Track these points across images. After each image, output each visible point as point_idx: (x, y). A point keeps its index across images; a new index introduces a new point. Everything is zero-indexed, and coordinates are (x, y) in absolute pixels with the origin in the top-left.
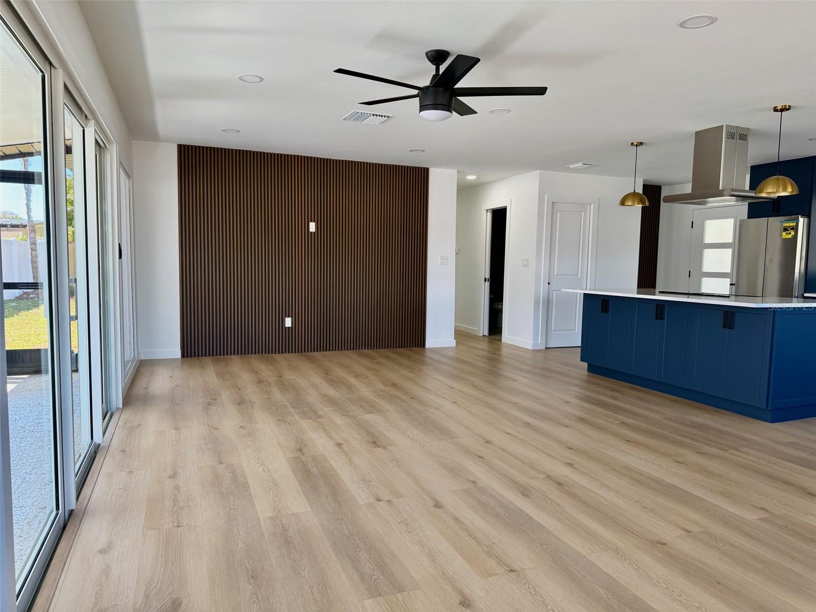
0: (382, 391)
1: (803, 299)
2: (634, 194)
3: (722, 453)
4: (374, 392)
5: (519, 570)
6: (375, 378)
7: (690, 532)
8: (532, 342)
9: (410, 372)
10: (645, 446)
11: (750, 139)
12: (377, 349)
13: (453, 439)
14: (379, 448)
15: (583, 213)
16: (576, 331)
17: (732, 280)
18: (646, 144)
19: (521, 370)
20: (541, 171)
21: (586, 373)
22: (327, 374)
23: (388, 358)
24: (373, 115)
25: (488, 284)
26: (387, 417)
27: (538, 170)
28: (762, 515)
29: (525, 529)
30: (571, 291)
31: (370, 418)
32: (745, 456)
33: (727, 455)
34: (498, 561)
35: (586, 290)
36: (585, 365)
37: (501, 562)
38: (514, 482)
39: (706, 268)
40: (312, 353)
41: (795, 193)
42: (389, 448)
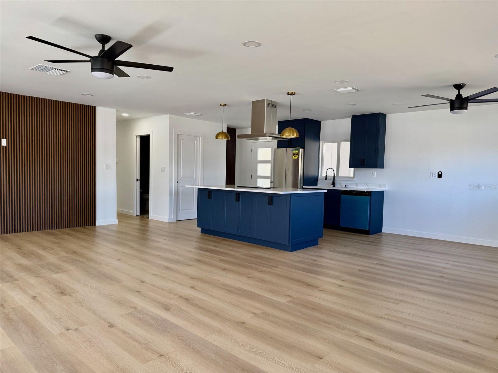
0: (65, 257)
1: (302, 189)
2: (223, 133)
3: (269, 270)
4: (59, 258)
5: (166, 354)
6: (59, 249)
7: (256, 314)
8: (168, 218)
9: (86, 243)
10: (232, 271)
11: (277, 108)
12: (59, 228)
13: (119, 283)
14: (65, 296)
15: (195, 142)
16: (194, 209)
17: (271, 180)
18: (227, 105)
19: (162, 235)
20: (170, 115)
21: (200, 233)
22: (19, 249)
23: (68, 234)
24: (55, 69)
25: (139, 183)
26: (70, 275)
27: (168, 114)
28: (289, 299)
29: (168, 329)
30: (191, 186)
31: (56, 276)
32: (280, 270)
33: (271, 270)
34: (152, 351)
35: (199, 186)
36: (200, 229)
37: (154, 352)
38: (160, 303)
39: (259, 173)
40: (6, 235)
41: (297, 137)
42: (73, 295)
